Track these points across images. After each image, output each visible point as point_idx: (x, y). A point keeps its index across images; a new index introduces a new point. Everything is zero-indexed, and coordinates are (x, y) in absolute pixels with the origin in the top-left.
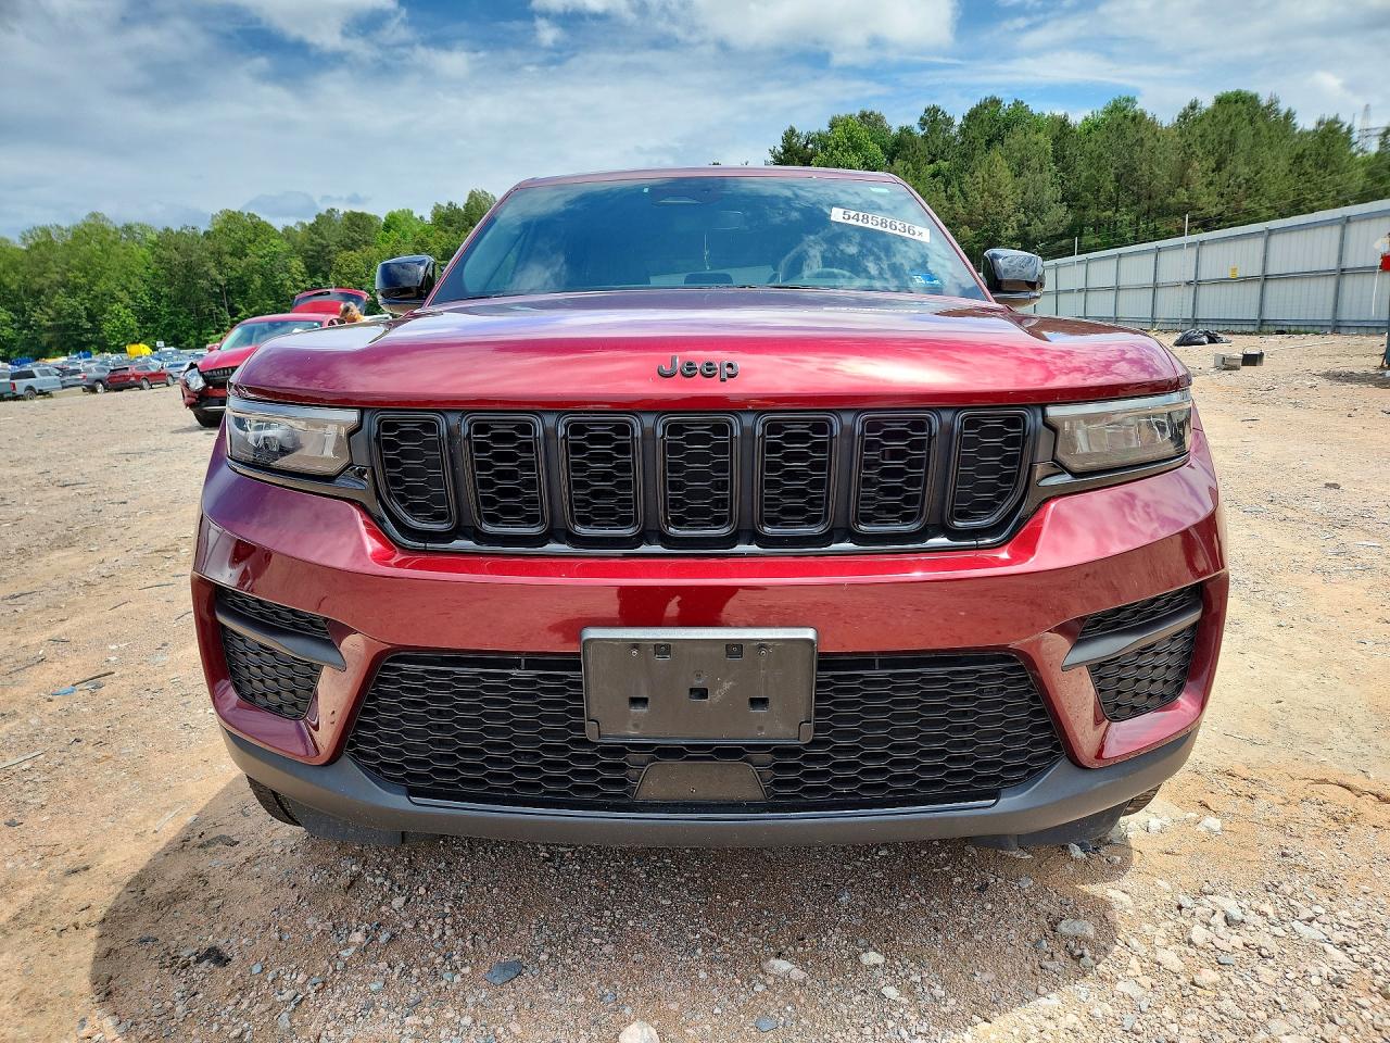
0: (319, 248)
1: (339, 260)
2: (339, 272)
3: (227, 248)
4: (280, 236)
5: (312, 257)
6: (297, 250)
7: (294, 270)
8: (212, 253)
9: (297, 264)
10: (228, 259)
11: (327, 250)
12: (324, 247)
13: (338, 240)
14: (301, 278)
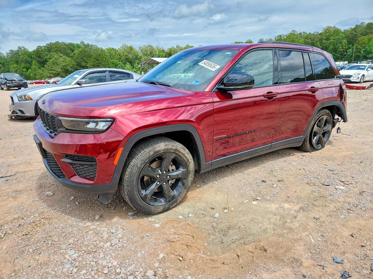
0: (353, 36)
1: (359, 39)
2: (358, 43)
3: (324, 38)
4: (342, 33)
5: (351, 39)
6: (347, 37)
7: (343, 43)
8: (320, 39)
9: (345, 41)
10: (324, 41)
11: (357, 36)
12: (355, 35)
13: (361, 32)
14: (345, 45)
